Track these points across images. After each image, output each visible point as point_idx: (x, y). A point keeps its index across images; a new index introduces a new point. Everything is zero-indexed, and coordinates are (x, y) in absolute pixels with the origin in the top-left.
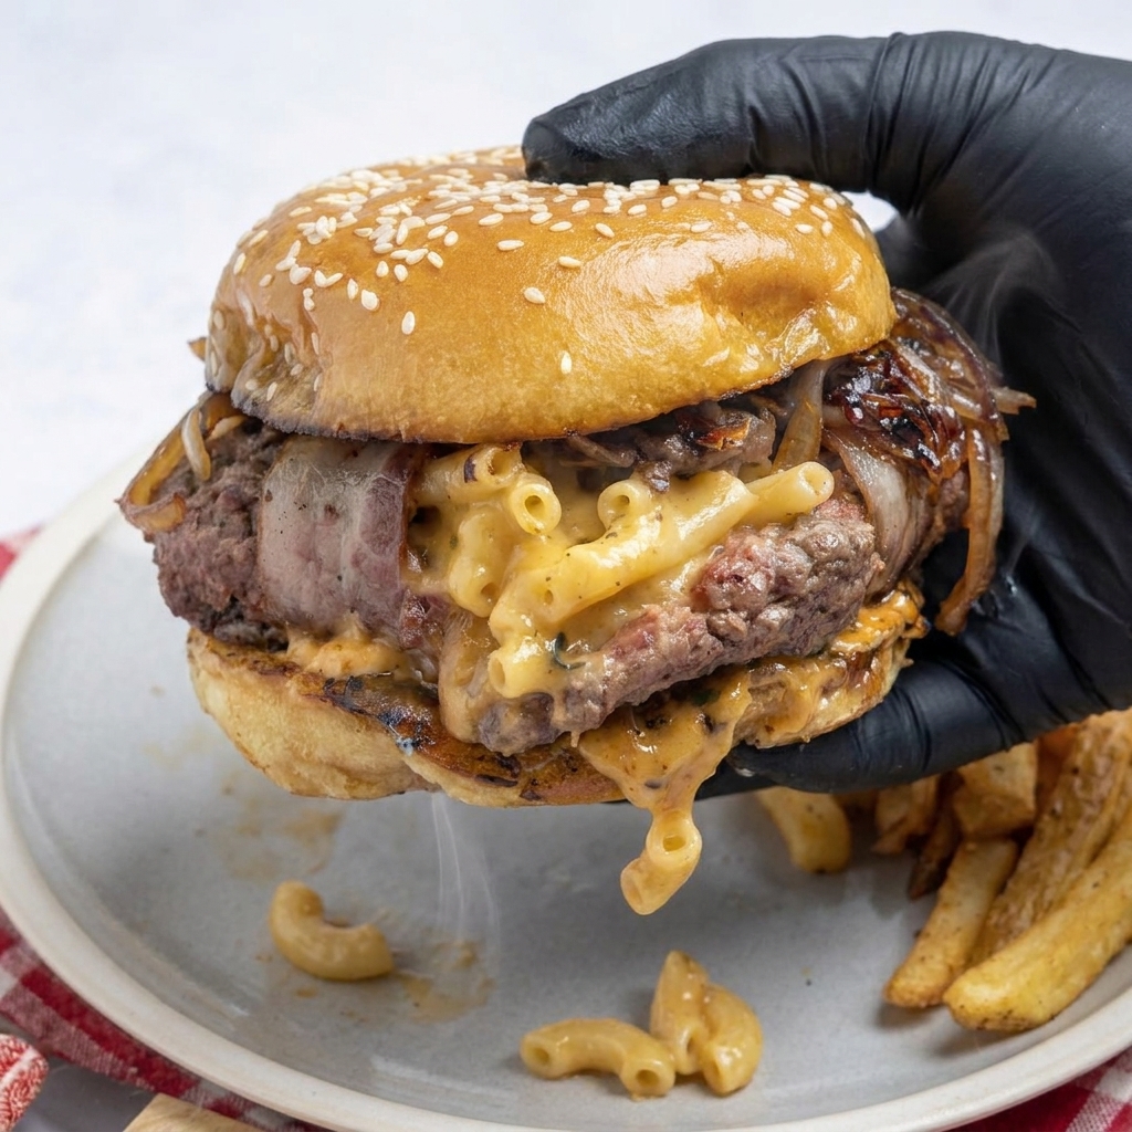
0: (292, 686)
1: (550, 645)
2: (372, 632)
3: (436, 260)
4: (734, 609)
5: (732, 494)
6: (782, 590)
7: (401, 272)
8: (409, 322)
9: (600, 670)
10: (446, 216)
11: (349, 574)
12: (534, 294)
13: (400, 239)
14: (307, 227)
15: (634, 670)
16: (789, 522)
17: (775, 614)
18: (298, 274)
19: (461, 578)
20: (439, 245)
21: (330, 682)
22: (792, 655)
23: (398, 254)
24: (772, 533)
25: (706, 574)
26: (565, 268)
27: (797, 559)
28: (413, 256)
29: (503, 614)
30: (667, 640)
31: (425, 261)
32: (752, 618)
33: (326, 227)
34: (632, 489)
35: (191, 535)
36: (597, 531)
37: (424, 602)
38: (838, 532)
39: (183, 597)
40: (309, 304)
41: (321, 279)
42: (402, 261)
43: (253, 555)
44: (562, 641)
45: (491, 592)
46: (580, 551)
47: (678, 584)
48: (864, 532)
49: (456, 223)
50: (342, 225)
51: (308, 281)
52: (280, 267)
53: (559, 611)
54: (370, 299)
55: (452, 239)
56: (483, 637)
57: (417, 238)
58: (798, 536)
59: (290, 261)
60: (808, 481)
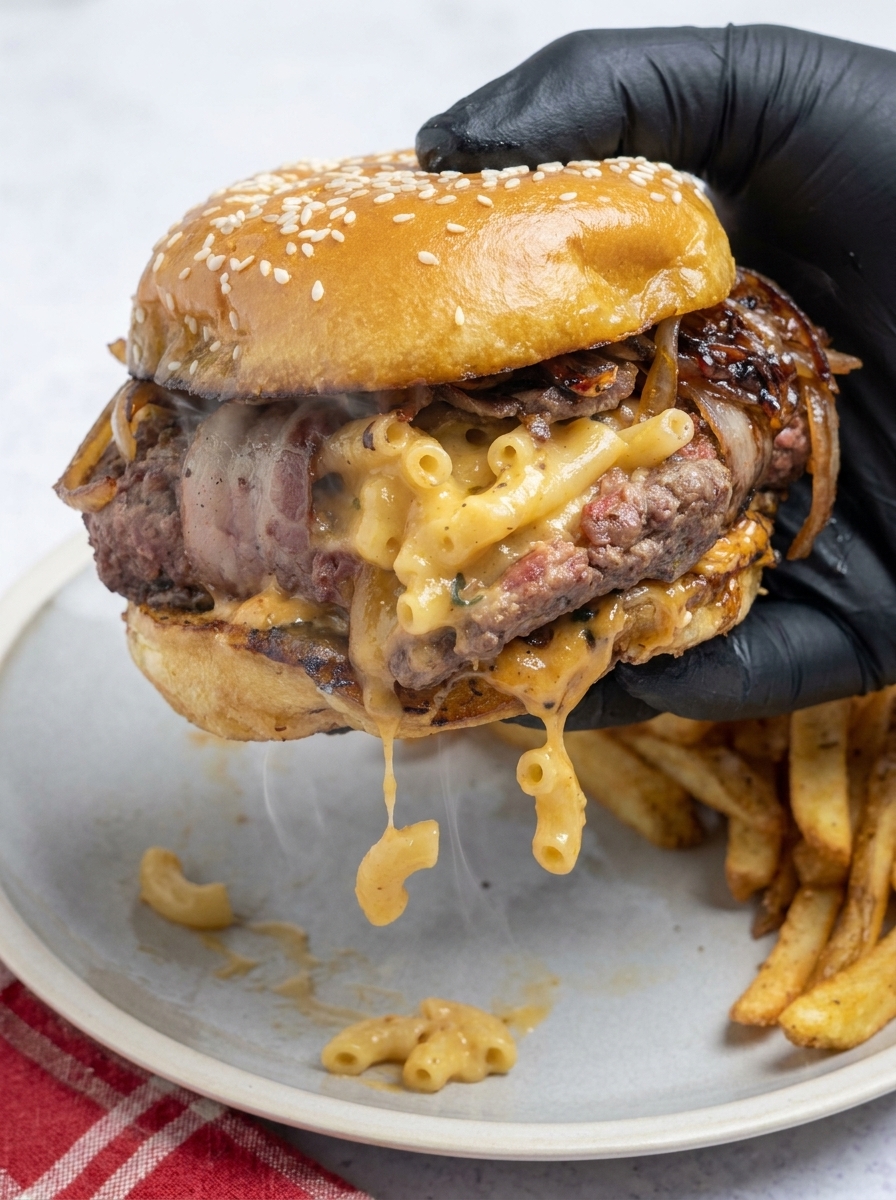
0: (221, 639)
1: (449, 583)
2: (289, 590)
3: (339, 236)
4: (613, 545)
5: (603, 441)
6: (654, 525)
7: (308, 249)
8: (318, 290)
9: (498, 601)
10: (344, 200)
11: (266, 543)
12: (425, 256)
13: (305, 222)
14: (220, 222)
15: (527, 601)
16: (657, 466)
17: (646, 547)
18: (214, 262)
19: (366, 537)
20: (342, 225)
21: (255, 632)
22: (658, 580)
23: (305, 234)
24: (641, 477)
25: (586, 512)
26: (450, 233)
27: (660, 494)
28: (319, 235)
29: (409, 561)
30: (555, 573)
31: (330, 238)
32: (627, 552)
33: (236, 219)
34: (517, 440)
35: (121, 513)
36: (486, 482)
37: (333, 559)
38: (700, 474)
39: (117, 573)
40: (225, 289)
41: (236, 264)
42: (308, 240)
43: (178, 527)
44: (460, 579)
45: (394, 544)
46: (475, 501)
47: (559, 524)
48: (721, 478)
49: (354, 203)
50: (250, 216)
51: (224, 267)
52: (198, 256)
53: (459, 555)
54: (282, 275)
55: (351, 218)
56: (389, 585)
57: (319, 221)
58: (667, 478)
59: (206, 250)
60: (671, 427)
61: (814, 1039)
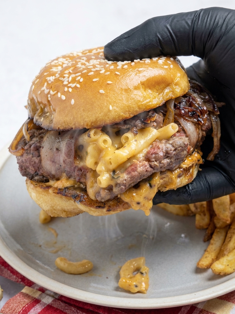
1: (111, 173)
3: (78, 86)
4: (156, 161)
5: (153, 133)
6: (167, 155)
7: (70, 90)
8: (73, 102)
9: (124, 177)
10: (80, 74)
11: (63, 165)
12: (102, 91)
13: (70, 81)
14: (48, 78)
15: (132, 178)
16: (168, 139)
17: (166, 161)
18: (46, 91)
20: (79, 82)
21: (60, 189)
22: (171, 170)
23: (69, 85)
24: (164, 141)
25: (148, 153)
26: (108, 84)
27: (169, 146)
28: (73, 85)
29: (100, 168)
30: (140, 169)
31: (76, 86)
32: (160, 163)
33: (52, 79)
34: (129, 135)
35: (25, 157)
36: (121, 146)
37: (81, 169)
38: (181, 140)
40: (49, 99)
41: (52, 92)
42: (70, 87)
43: (40, 161)
44: (114, 171)
45: (96, 163)
46: (117, 152)
47: (141, 156)
48: (185, 140)
49: (82, 76)
50: (56, 78)
51: (49, 93)
52: (43, 89)
53: (113, 166)
54: (64, 98)
55: (82, 80)
56: (95, 174)
57: (74, 81)
58: (171, 142)
60: (172, 128)
61: (220, 273)
